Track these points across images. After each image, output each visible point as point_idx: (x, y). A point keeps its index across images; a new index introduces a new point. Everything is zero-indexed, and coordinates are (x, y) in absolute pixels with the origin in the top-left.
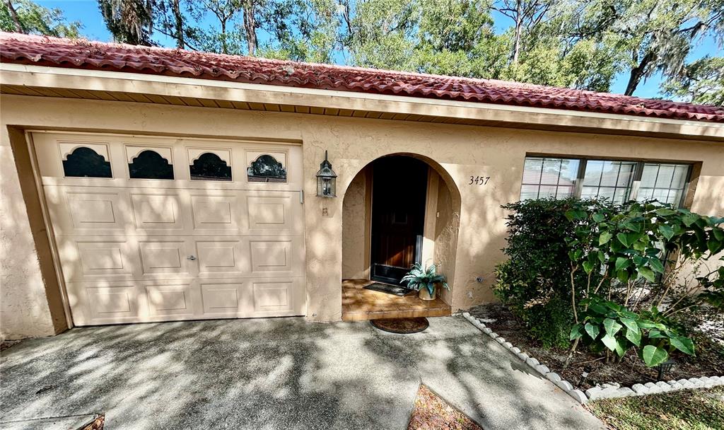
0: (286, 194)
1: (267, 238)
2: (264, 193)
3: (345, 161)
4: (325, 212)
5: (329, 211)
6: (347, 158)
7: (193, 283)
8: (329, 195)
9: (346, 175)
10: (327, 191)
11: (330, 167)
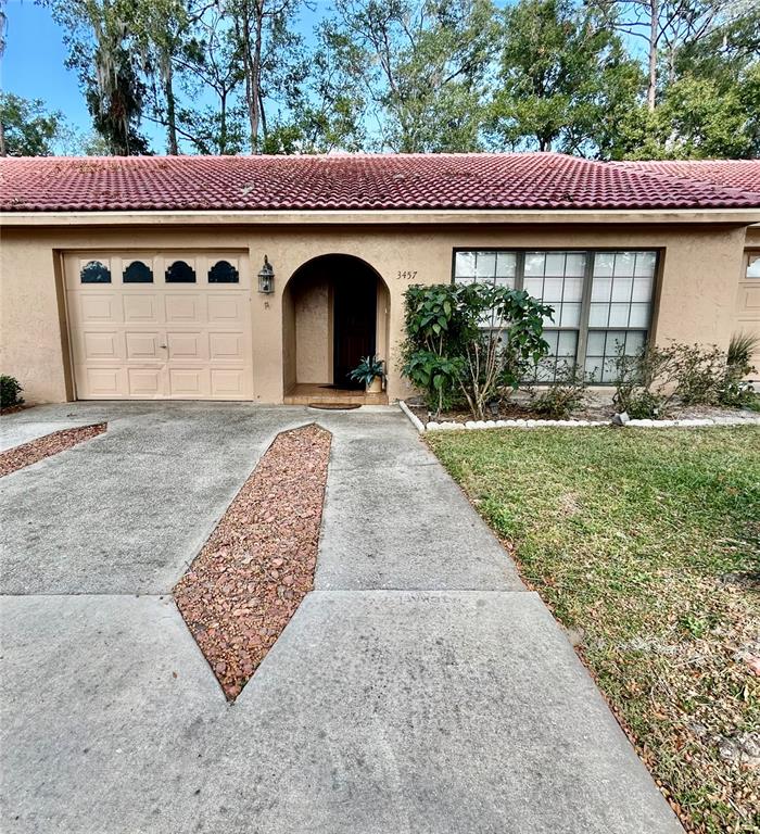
5: (270, 304)
7: (164, 368)
8: (268, 291)
9: (284, 275)
10: (266, 288)
11: (270, 268)
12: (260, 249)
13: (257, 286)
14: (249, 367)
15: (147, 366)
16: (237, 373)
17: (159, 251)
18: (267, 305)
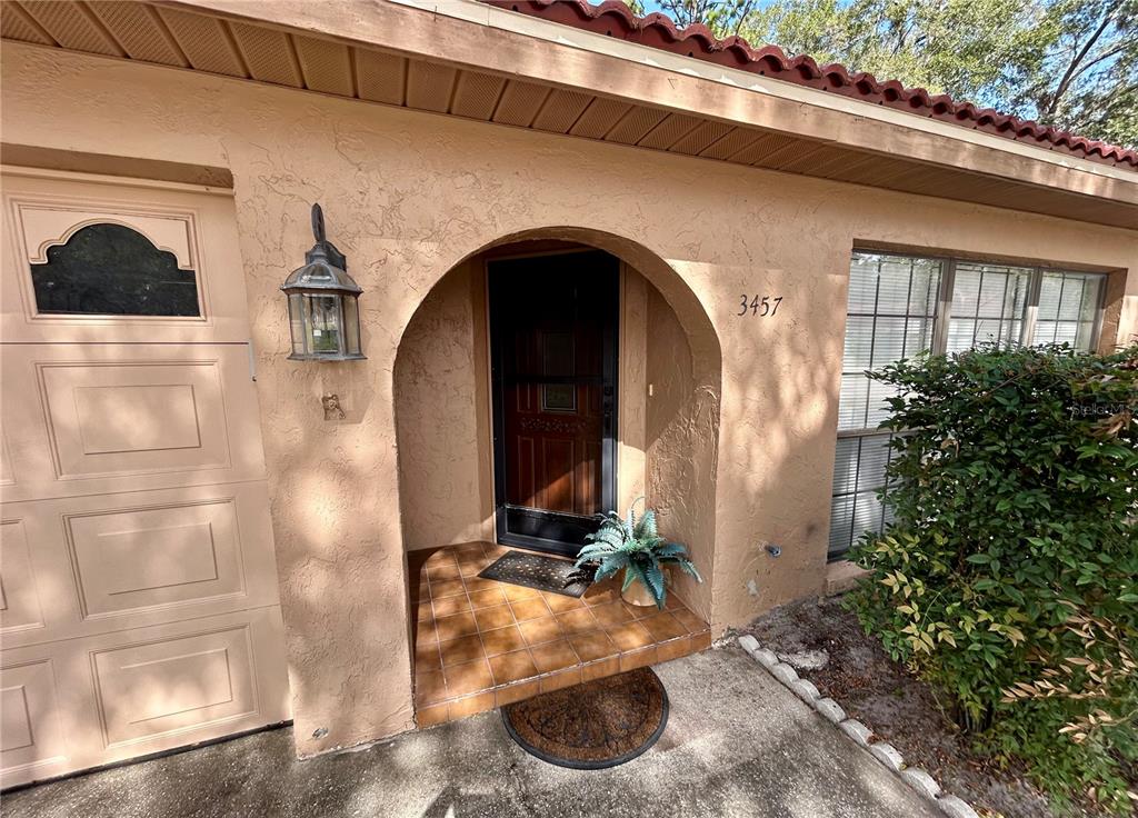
0: (201, 353)
1: (139, 499)
2: (112, 353)
3: (391, 245)
4: (332, 408)
5: (347, 403)
6: (398, 235)
9: (397, 289)
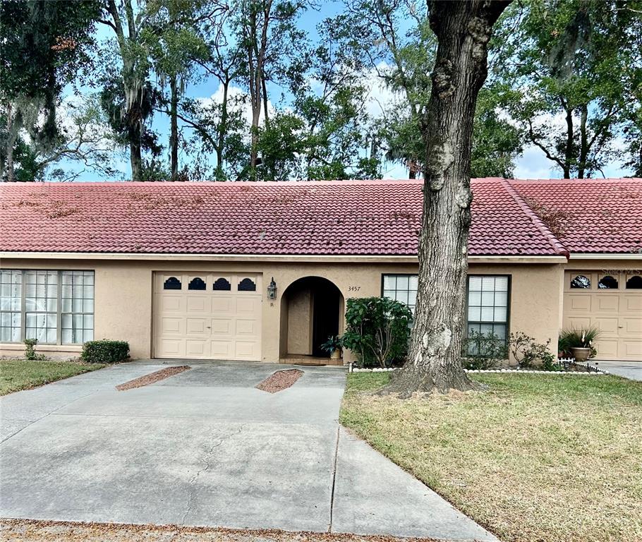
5: (274, 304)
6: (283, 280)
7: (208, 341)
8: (273, 297)
9: (282, 287)
10: (272, 295)
11: (275, 284)
12: (269, 274)
13: (267, 294)
14: (259, 341)
15: (199, 339)
16: (251, 344)
17: (210, 273)
18: (272, 305)
